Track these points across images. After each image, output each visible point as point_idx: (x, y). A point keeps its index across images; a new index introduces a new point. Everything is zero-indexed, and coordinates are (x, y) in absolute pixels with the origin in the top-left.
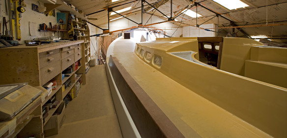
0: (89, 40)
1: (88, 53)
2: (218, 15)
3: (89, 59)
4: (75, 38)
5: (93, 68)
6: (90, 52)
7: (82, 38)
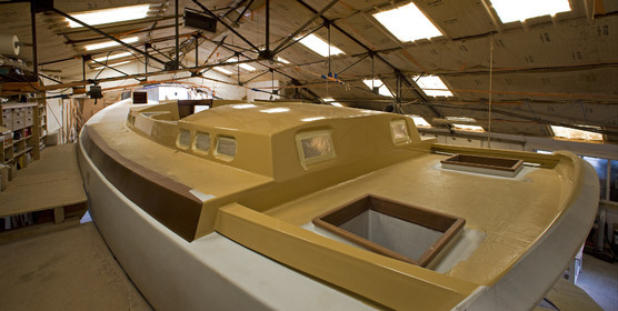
0: (45, 103)
1: (43, 124)
2: (372, 53)
3: (44, 133)
4: (24, 100)
5: (52, 148)
6: (45, 122)
7: (32, 100)
